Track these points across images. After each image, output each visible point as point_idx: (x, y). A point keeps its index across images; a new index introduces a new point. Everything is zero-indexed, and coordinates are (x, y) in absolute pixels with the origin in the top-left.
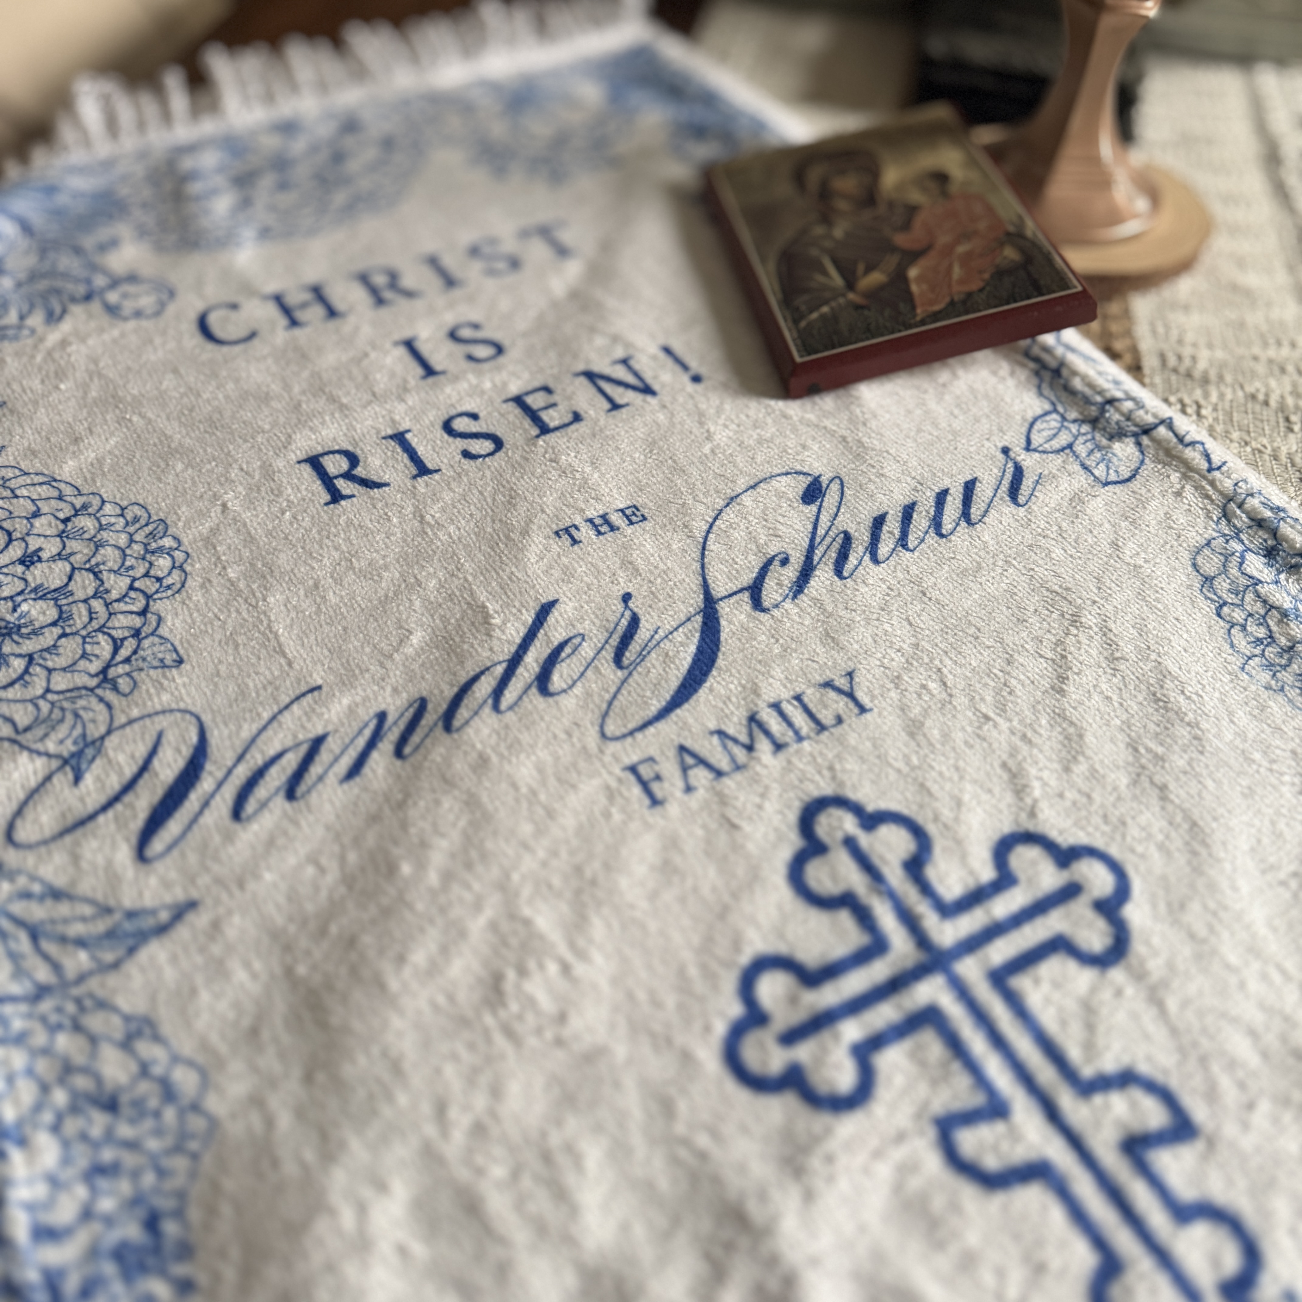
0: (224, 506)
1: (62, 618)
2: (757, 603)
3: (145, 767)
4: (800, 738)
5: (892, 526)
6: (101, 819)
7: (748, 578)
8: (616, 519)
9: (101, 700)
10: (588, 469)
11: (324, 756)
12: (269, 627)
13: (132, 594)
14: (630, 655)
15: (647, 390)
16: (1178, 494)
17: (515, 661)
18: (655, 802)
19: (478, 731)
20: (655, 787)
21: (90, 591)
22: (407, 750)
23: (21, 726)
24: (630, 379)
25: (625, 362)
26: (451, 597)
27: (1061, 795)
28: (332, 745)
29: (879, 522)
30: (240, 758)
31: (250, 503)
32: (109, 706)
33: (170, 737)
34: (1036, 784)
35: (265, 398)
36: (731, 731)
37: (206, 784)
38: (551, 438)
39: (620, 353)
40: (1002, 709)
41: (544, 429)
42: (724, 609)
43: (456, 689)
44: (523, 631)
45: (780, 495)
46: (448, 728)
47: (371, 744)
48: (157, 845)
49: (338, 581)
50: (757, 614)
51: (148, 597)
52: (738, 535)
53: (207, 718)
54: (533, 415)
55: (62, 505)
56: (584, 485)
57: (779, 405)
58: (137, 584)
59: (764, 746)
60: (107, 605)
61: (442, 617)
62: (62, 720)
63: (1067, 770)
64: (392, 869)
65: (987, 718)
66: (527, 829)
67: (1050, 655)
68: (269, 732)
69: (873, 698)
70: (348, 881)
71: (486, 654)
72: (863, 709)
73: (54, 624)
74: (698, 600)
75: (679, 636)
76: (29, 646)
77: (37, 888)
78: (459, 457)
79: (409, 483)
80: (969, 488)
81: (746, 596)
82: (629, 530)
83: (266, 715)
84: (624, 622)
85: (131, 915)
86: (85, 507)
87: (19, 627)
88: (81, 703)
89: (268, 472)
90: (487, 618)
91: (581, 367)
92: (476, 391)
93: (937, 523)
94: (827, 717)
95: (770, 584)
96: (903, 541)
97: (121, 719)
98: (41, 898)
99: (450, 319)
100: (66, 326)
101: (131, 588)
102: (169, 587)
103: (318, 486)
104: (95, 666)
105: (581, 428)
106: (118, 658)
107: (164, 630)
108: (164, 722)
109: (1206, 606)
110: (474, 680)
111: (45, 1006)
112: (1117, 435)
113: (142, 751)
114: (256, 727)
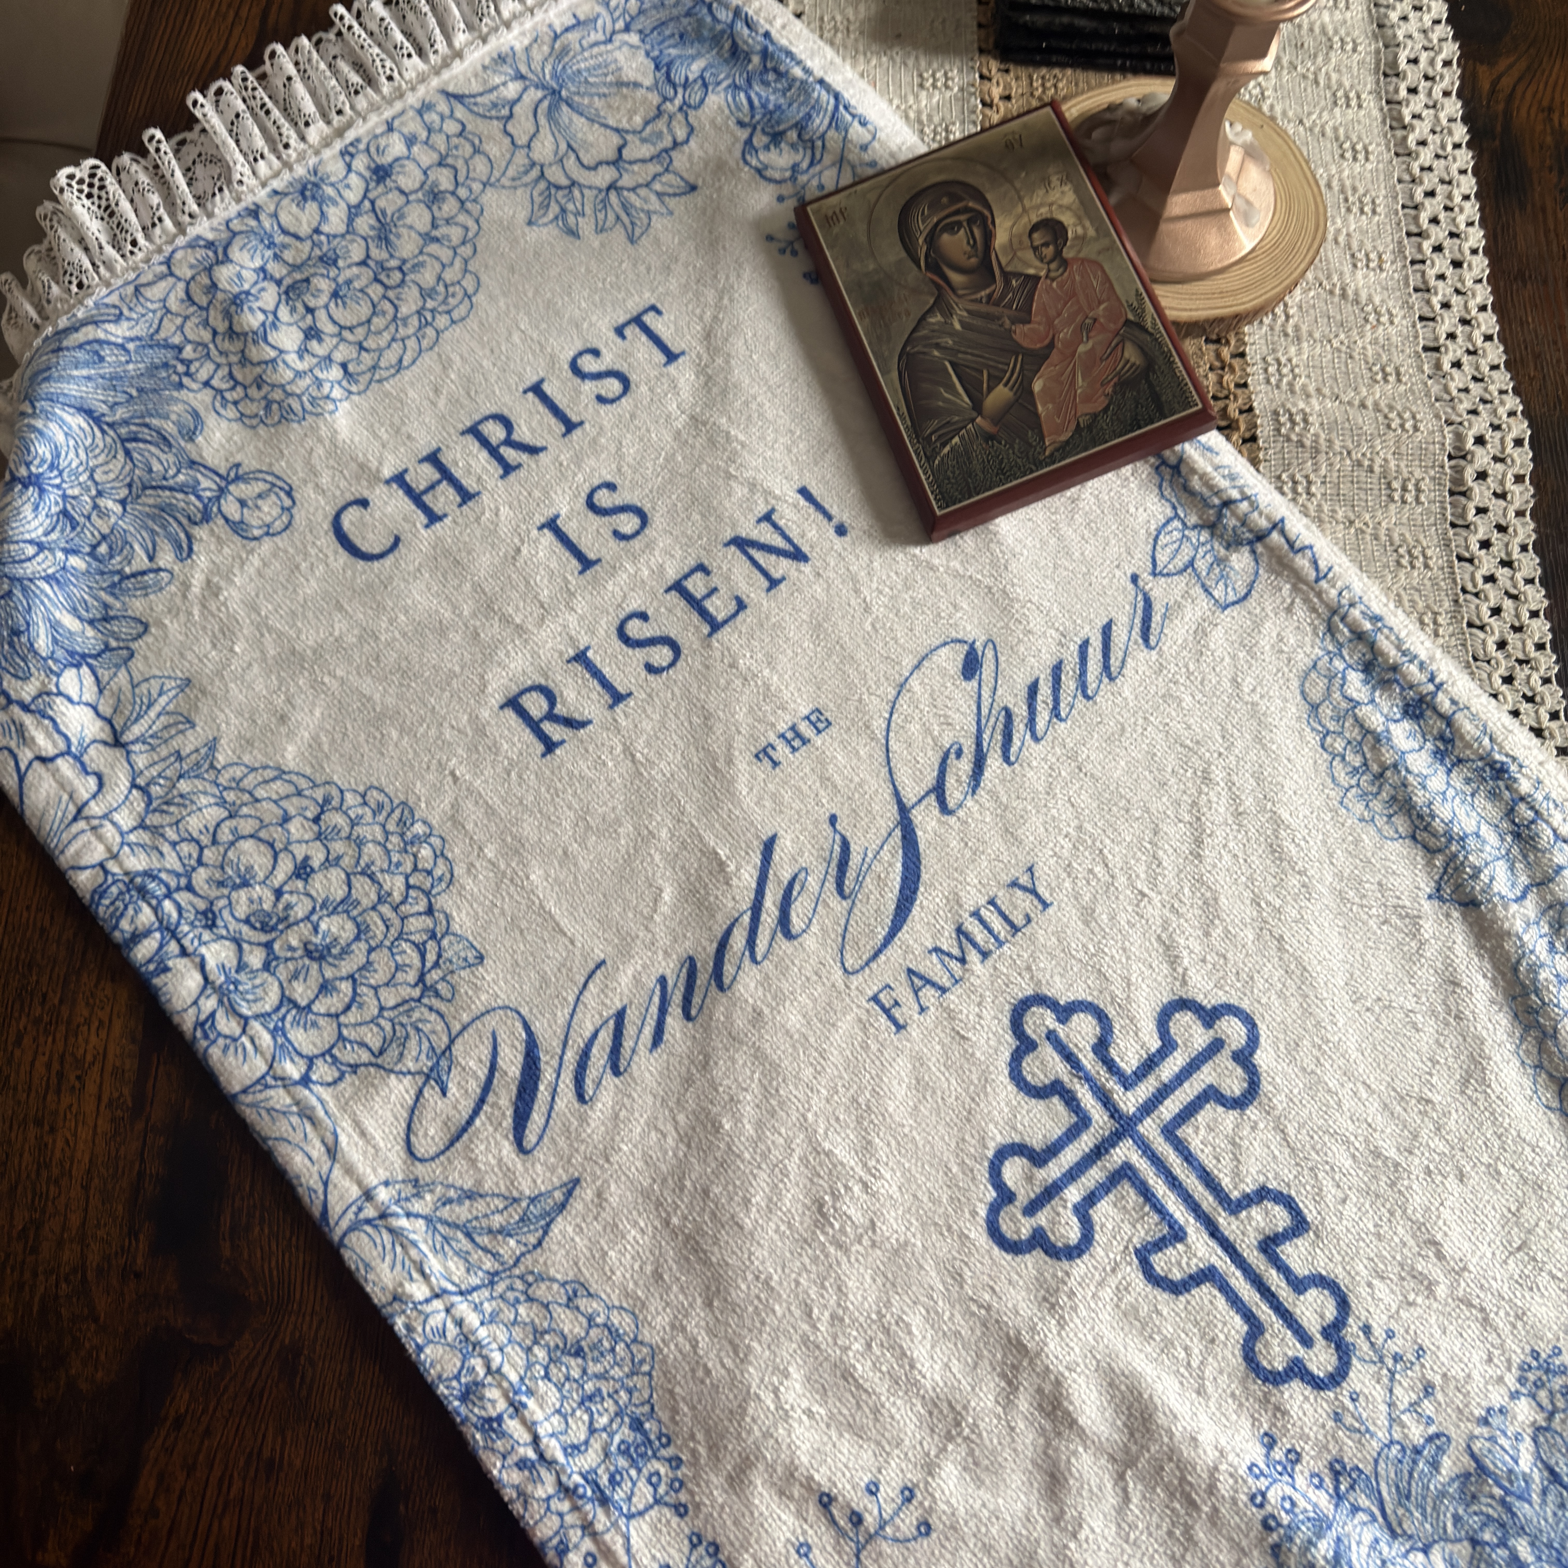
0: (453, 774)
1: (362, 931)
2: (945, 809)
3: (493, 1067)
4: (1000, 944)
5: (1045, 691)
6: (478, 1122)
7: (930, 779)
8: (805, 729)
9: (431, 1009)
10: (766, 672)
11: (630, 1031)
12: (542, 907)
13: (412, 893)
14: (848, 883)
15: (798, 555)
16: (1289, 610)
17: (757, 908)
18: (900, 1027)
19: (746, 986)
20: (896, 1013)
21: (374, 897)
22: (693, 1012)
23: (375, 1049)
24: (778, 542)
25: (767, 517)
26: (684, 845)
27: (1204, 961)
28: (632, 1016)
29: (1033, 690)
30: (565, 1044)
31: (476, 767)
32: (441, 1016)
33: (502, 1036)
34: (1185, 953)
35: (442, 631)
36: (945, 948)
37: (548, 1075)
38: (724, 634)
39: (762, 509)
40: (1153, 884)
41: (715, 626)
42: (918, 816)
43: (715, 945)
44: (756, 874)
45: (943, 672)
46: (721, 987)
47: (663, 1011)
48: (531, 1137)
49: (583, 844)
50: (944, 818)
51: (427, 894)
52: (914, 728)
53: (524, 1011)
54: (696, 604)
55: (305, 802)
56: (767, 692)
57: (923, 552)
58: (412, 881)
59: (973, 956)
60: (395, 909)
61: (683, 868)
62: (407, 1037)
63: (1207, 934)
64: (717, 1128)
65: (1144, 895)
66: (808, 1073)
67: (1187, 818)
68: (579, 1015)
69: (1052, 891)
70: (685, 1139)
71: (730, 904)
72: (1045, 905)
73: (357, 938)
74: (892, 812)
75: (885, 855)
76: (347, 966)
77: (452, 1193)
78: (644, 673)
79: (607, 713)
80: (1107, 630)
81: (932, 799)
82: (818, 741)
83: (571, 999)
84: (837, 848)
85: (533, 1200)
86: (327, 800)
87: (328, 948)
88: (416, 1015)
89: (481, 731)
90: (722, 865)
91: (728, 535)
92: (636, 583)
93: (1083, 685)
94: (1018, 919)
95: (950, 781)
96: (1055, 712)
97: (456, 1027)
98: (460, 1201)
99: (583, 482)
100: (202, 560)
101: (408, 887)
102: (440, 879)
103: (527, 735)
104: (411, 976)
105: (746, 618)
106: (428, 965)
107: (455, 927)
108: (491, 1022)
109: (1313, 739)
110: (728, 933)
111: (500, 1288)
112: (1233, 543)
113: (485, 1052)
114: (567, 1011)
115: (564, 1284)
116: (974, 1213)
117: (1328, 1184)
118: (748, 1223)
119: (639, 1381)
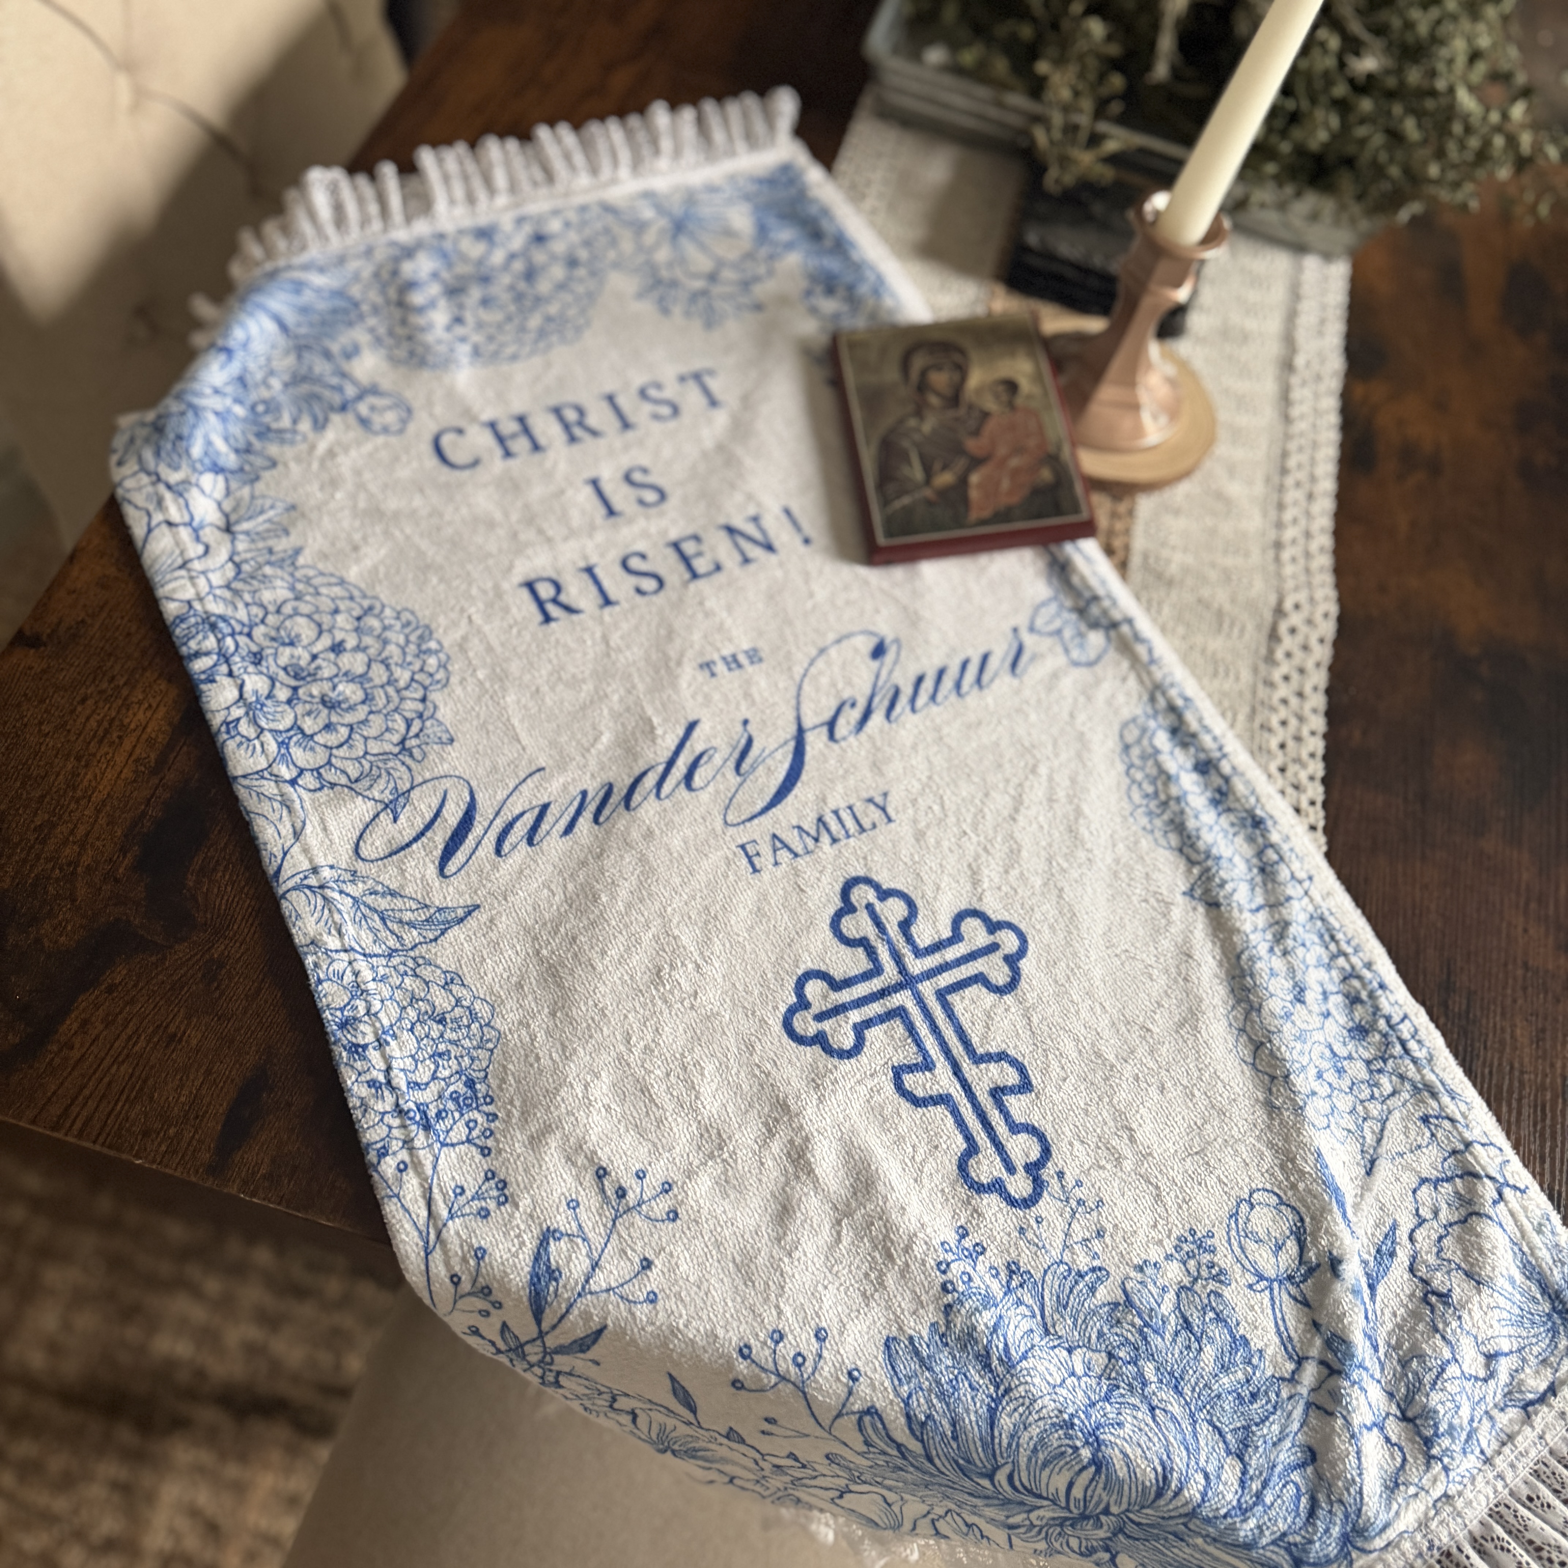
0: (470, 618)
1: (367, 699)
2: (832, 736)
3: (437, 815)
4: (848, 836)
5: (929, 684)
6: (414, 846)
7: (827, 715)
8: (742, 658)
9: (403, 763)
10: (724, 614)
11: (549, 818)
12: (508, 720)
13: (414, 685)
14: (745, 766)
15: (769, 547)
16: (1124, 679)
17: (670, 764)
18: (755, 870)
19: (647, 812)
20: (756, 860)
21: (385, 679)
22: (601, 819)
23: (353, 778)
24: (757, 535)
25: (755, 519)
26: (628, 709)
27: (999, 888)
28: (553, 811)
29: (920, 680)
30: (497, 814)
31: (488, 618)
32: (409, 769)
33: (451, 795)
34: (986, 880)
35: (491, 525)
36: (806, 827)
37: (477, 830)
38: (701, 584)
39: (752, 511)
40: (975, 827)
41: (695, 575)
42: (810, 737)
43: (632, 780)
44: (676, 741)
45: (856, 650)
46: (627, 807)
47: (579, 812)
48: (451, 867)
49: (553, 689)
50: (831, 744)
51: (425, 688)
52: (824, 681)
53: (474, 784)
54: (686, 560)
55: (353, 605)
56: (720, 628)
57: (863, 571)
58: (417, 677)
59: (825, 839)
60: (398, 691)
61: (623, 724)
62: (379, 776)
63: (1007, 872)
64: (596, 898)
65: (965, 833)
66: (677, 880)
67: (1012, 792)
68: (514, 798)
69: (897, 812)
70: (569, 901)
71: (652, 756)
72: (890, 820)
73: (363, 702)
74: (792, 729)
75: (779, 755)
76: (349, 718)
77: (379, 888)
78: (632, 592)
79: (597, 612)
80: (985, 658)
81: (824, 730)
82: (750, 669)
83: (511, 786)
84: (743, 742)
85: (439, 910)
86: (371, 608)
87: (339, 703)
88: (391, 764)
89: (499, 593)
90: (652, 729)
91: (722, 520)
92: (645, 534)
93: (958, 685)
94: (866, 823)
95: (841, 722)
96: (933, 697)
97: (419, 779)
98: (383, 895)
99: (626, 461)
100: (330, 436)
101: (412, 679)
102: (438, 682)
103: (533, 608)
104: (396, 738)
105: (720, 578)
106: (411, 734)
107: (439, 715)
108: (447, 783)
109: (1121, 768)
110: (644, 774)
111: (396, 961)
112: (1094, 625)
113: (435, 803)
114: (506, 793)
115: (444, 972)
116: (776, 1008)
117: (1054, 1064)
118: (600, 968)
119: (482, 1054)
